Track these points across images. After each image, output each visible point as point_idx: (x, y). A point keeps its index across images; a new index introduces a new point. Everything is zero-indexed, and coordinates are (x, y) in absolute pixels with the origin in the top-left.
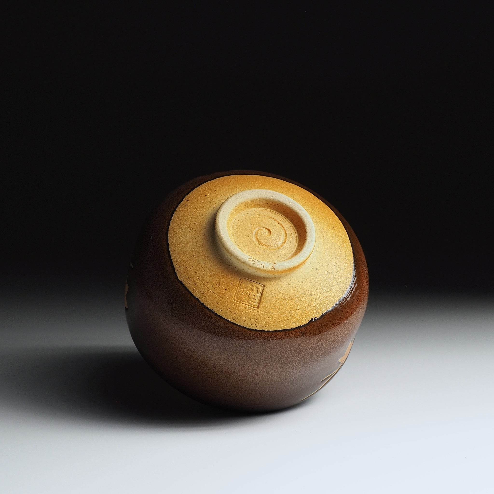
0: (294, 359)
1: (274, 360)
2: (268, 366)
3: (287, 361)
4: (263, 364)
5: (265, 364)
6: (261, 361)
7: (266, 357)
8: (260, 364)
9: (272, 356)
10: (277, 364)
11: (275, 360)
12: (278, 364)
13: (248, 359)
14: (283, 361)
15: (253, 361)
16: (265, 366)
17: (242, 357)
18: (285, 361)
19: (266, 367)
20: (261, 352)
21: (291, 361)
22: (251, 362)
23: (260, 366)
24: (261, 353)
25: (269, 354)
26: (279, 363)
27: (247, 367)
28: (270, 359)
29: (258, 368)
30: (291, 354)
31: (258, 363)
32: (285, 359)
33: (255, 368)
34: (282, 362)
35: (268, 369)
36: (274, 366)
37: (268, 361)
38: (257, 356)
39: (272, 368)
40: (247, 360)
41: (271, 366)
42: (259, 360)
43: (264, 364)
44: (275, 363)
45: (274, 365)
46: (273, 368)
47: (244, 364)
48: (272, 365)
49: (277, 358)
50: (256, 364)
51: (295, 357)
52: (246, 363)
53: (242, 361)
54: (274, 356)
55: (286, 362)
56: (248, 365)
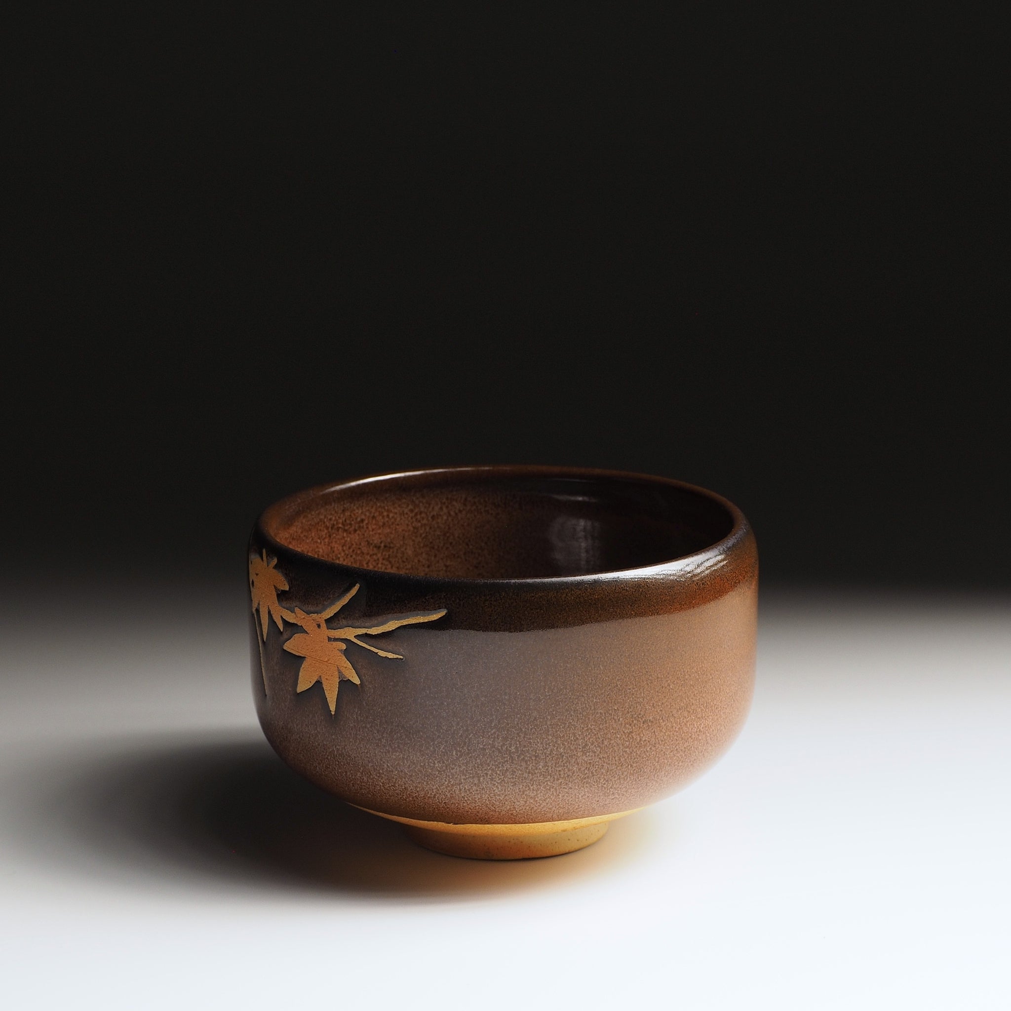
0: (505, 790)
1: (550, 790)
2: (562, 776)
3: (522, 788)
4: (574, 780)
5: (570, 782)
6: (578, 787)
7: (568, 794)
8: (580, 779)
9: (556, 797)
10: (544, 783)
11: (548, 791)
12: (542, 782)
13: (604, 784)
14: (532, 790)
15: (594, 782)
16: (568, 776)
17: (617, 784)
18: (526, 787)
19: (566, 775)
20: (577, 800)
21: (512, 786)
22: (598, 780)
23: (578, 775)
24: (578, 798)
25: (561, 799)
26: (539, 785)
27: (605, 764)
28: (560, 792)
29: (583, 769)
30: (513, 799)
31: (584, 781)
32: (525, 793)
33: (589, 768)
34: (532, 788)
35: (560, 769)
36: (549, 777)
37: (564, 788)
38: (586, 793)
39: (552, 771)
40: (607, 781)
41: (556, 777)
42: (583, 787)
43: (572, 781)
44: (547, 784)
45: (549, 780)
46: (550, 772)
47: (612, 769)
48: (554, 781)
49: (544, 794)
50: (588, 777)
51: (503, 794)
52: (608, 773)
53: (616, 776)
54: (552, 797)
55: (523, 785)
56: (604, 771)
